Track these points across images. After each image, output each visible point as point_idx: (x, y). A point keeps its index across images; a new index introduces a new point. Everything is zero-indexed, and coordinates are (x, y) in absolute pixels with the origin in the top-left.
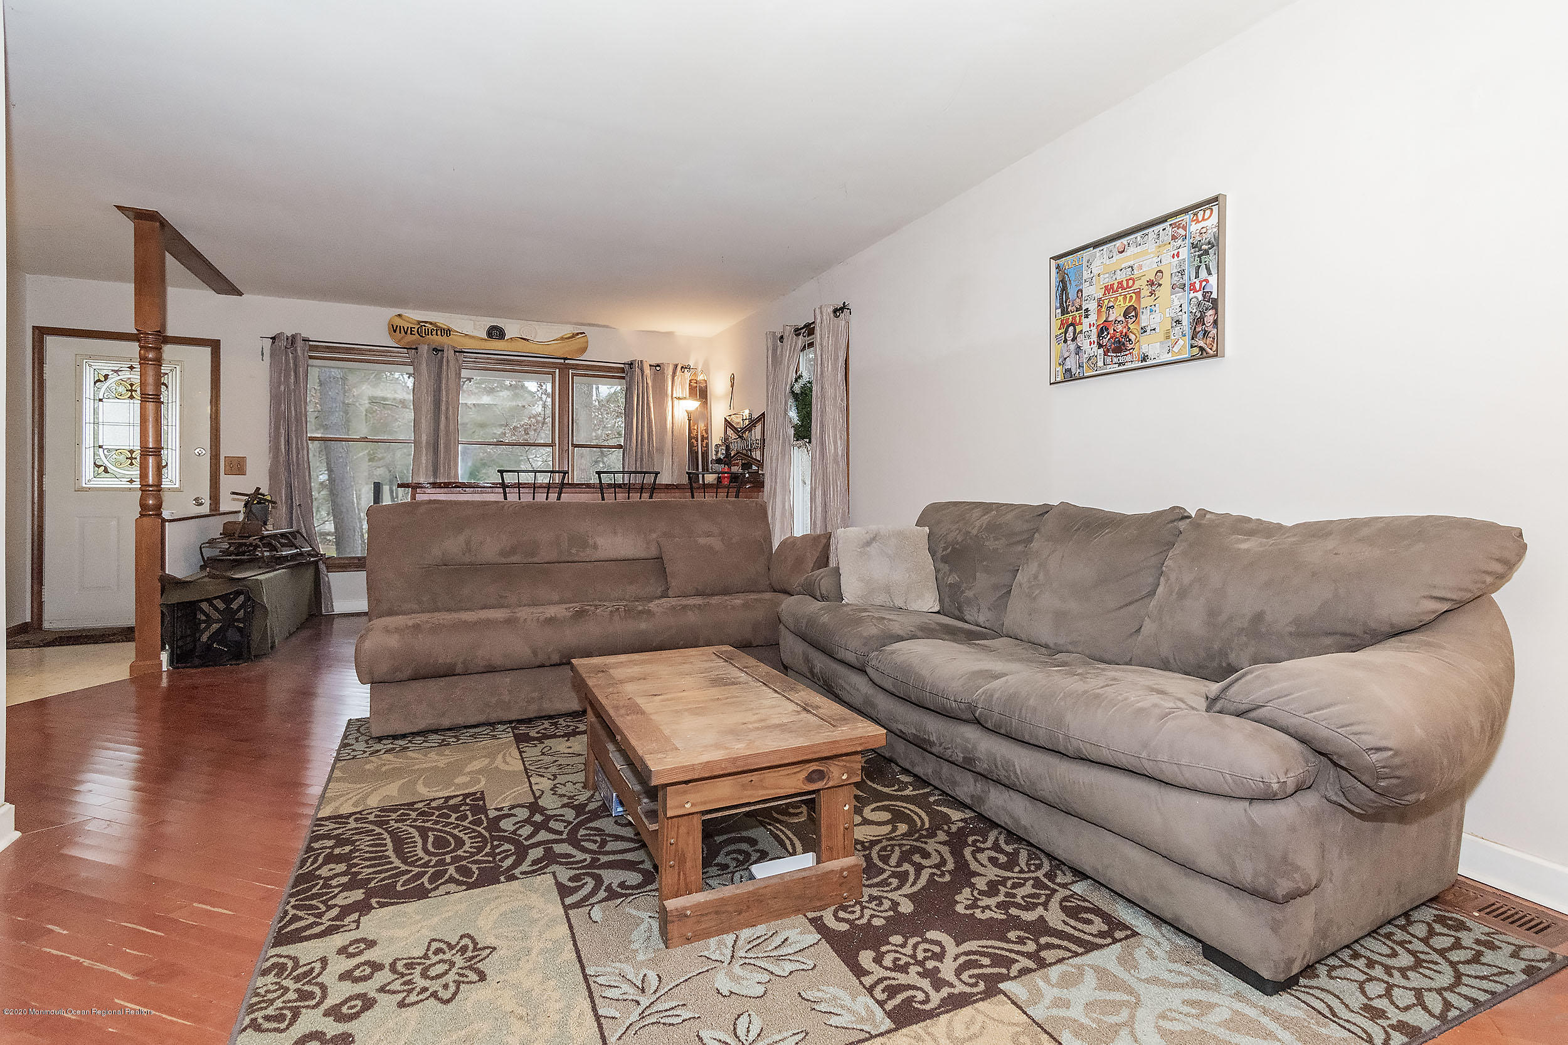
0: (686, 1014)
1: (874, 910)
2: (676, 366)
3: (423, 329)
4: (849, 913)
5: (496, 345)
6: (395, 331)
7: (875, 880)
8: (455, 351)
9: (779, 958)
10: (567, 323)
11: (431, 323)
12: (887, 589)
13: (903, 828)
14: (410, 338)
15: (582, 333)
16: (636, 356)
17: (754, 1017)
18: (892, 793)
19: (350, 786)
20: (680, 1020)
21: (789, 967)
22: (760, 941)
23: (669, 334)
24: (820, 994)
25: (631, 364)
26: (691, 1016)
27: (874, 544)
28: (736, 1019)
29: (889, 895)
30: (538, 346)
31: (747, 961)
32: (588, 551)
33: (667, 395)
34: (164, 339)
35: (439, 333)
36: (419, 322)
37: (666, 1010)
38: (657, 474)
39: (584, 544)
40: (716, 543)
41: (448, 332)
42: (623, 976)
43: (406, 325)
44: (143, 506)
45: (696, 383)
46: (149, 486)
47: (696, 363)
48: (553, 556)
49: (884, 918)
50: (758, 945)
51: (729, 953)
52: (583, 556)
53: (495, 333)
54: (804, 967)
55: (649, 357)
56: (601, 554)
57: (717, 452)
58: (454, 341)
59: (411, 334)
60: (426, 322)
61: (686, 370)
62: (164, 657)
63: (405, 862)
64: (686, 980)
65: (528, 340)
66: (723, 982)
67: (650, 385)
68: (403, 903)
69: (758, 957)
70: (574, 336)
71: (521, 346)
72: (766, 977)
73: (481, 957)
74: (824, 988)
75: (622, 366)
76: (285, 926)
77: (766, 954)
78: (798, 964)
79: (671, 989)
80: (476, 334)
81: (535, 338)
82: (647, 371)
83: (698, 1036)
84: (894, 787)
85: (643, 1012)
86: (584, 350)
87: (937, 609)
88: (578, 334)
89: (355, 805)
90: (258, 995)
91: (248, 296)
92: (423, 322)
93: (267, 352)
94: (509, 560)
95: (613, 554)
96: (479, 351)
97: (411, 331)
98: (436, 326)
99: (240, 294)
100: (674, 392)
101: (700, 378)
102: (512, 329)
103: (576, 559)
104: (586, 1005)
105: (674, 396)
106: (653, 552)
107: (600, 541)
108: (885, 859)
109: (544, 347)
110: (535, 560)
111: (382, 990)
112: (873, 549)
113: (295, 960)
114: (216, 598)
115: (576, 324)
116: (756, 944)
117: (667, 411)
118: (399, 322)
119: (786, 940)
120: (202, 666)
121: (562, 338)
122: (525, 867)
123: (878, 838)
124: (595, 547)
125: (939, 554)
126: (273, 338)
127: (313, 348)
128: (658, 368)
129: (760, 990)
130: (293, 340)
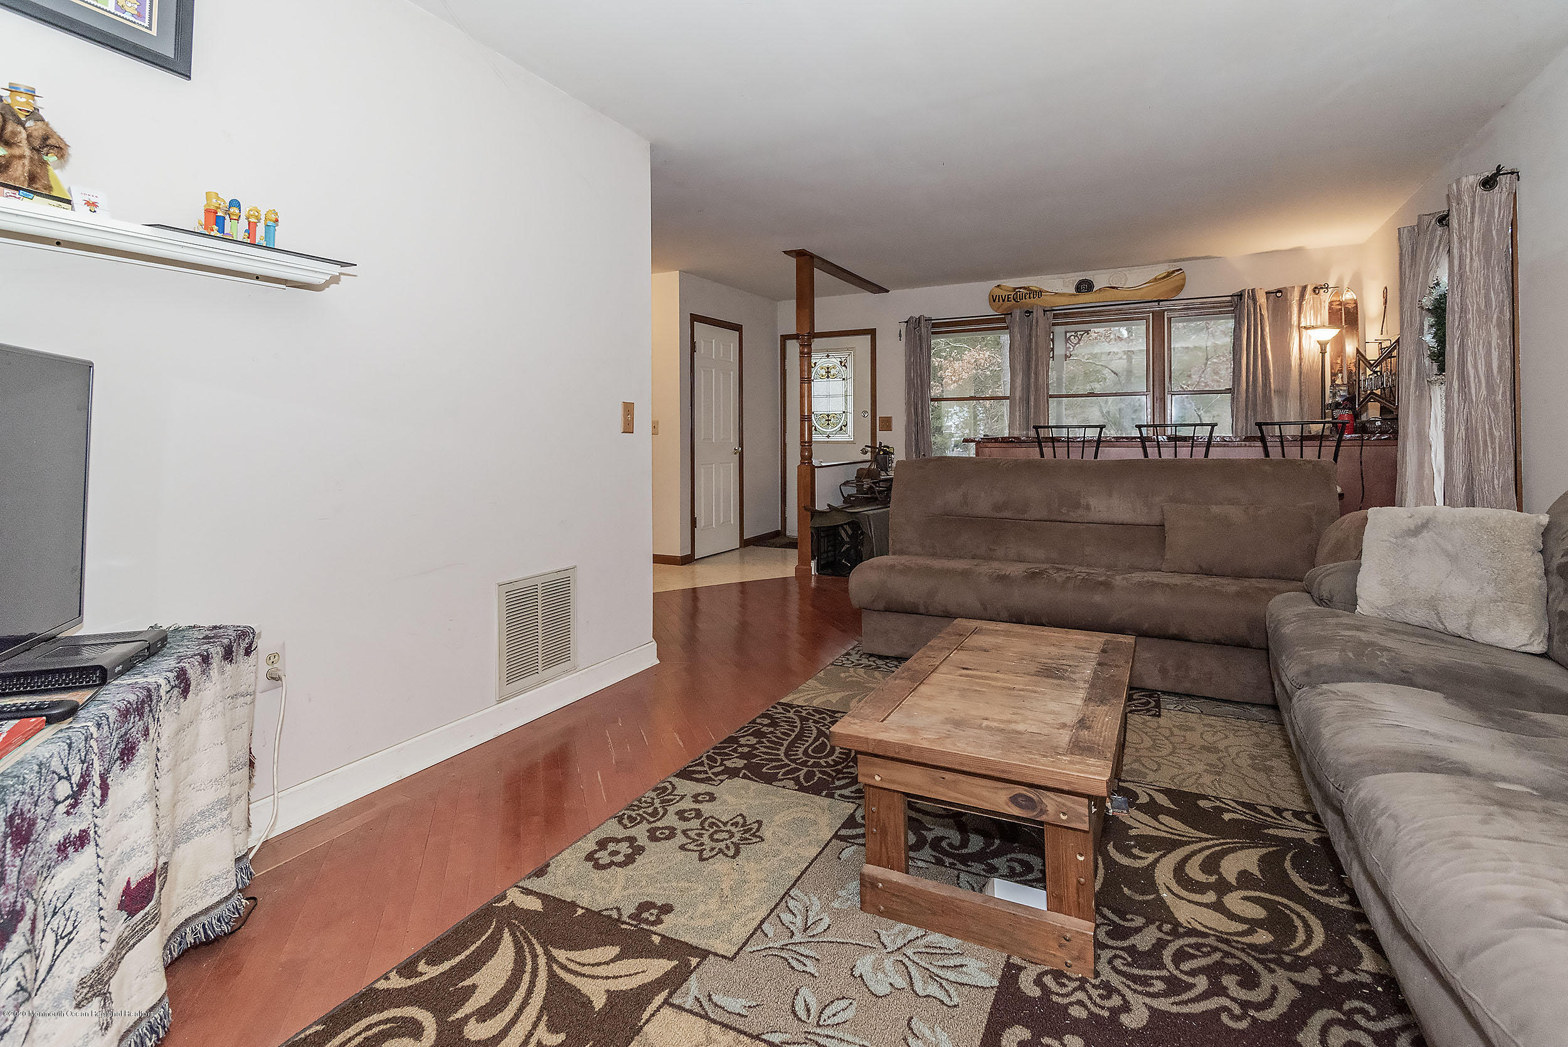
0: (811, 968)
1: (1090, 998)
2: (1304, 288)
3: (1017, 295)
4: (1058, 983)
5: (1085, 298)
6: (994, 301)
7: (1136, 971)
8: (1044, 311)
9: (933, 977)
10: (1158, 263)
11: (1024, 288)
12: (1432, 604)
13: (1263, 937)
14: (1007, 304)
15: (1178, 270)
16: (1246, 284)
17: (853, 1007)
18: (1311, 894)
19: (818, 685)
20: (801, 968)
21: (933, 989)
22: (938, 951)
23: (1297, 251)
24: (927, 1033)
25: (1240, 295)
26: (813, 972)
27: (1425, 534)
28: (838, 999)
29: (1129, 995)
30: (1128, 292)
31: (906, 961)
32: (1080, 512)
33: (1291, 326)
34: (813, 335)
35: (1032, 295)
36: (1015, 289)
37: (802, 955)
38: (1213, 426)
39: (1077, 506)
40: (1235, 513)
41: (1040, 293)
42: (807, 910)
43: (1004, 293)
44: (802, 457)
45: (1340, 304)
46: (806, 442)
47: (1340, 280)
48: (1043, 514)
49: (1091, 1013)
50: (932, 954)
51: (900, 942)
52: (1074, 515)
53: (1085, 286)
54: (946, 1000)
55: (1262, 282)
56: (1094, 516)
57: (1334, 395)
58: (1046, 301)
59: (1008, 301)
60: (1020, 288)
61: (1322, 291)
62: (813, 564)
63: (786, 755)
64: (843, 943)
65: (1117, 288)
66: (864, 965)
67: (1266, 316)
68: (757, 781)
69: (918, 964)
70: (1169, 274)
71: (1110, 295)
72: (901, 982)
73: (751, 842)
74: (938, 1030)
75: (1230, 298)
76: (691, 766)
77: (927, 966)
78: (943, 993)
79: (825, 942)
80: (1065, 291)
81: (1125, 284)
82: (1262, 300)
83: (798, 990)
84: (1321, 884)
85: (787, 945)
86: (1181, 288)
87: (1538, 647)
88: (1174, 272)
89: (805, 701)
90: (640, 801)
91: (893, 291)
92: (1018, 288)
93: (903, 334)
94: (1000, 515)
95: (1104, 516)
96: (1069, 307)
97: (1008, 298)
98: (1031, 290)
99: (887, 291)
100: (1302, 319)
101: (1348, 296)
102: (1101, 280)
103: (1067, 519)
104: (763, 915)
105: (1303, 324)
106: (1156, 518)
107: (1093, 502)
108: (1180, 956)
109: (1136, 291)
110: (1026, 516)
111: (684, 832)
112: (1421, 542)
113: (674, 788)
114: (845, 524)
115: (1170, 261)
116: (931, 952)
117: (1291, 345)
118: (998, 292)
119: (962, 966)
120: (833, 575)
121: (1156, 280)
122: (846, 792)
123: (1207, 931)
124: (1088, 507)
125: (1558, 560)
126: (907, 322)
127: (934, 325)
128: (1279, 294)
129: (882, 989)
130: (919, 320)
